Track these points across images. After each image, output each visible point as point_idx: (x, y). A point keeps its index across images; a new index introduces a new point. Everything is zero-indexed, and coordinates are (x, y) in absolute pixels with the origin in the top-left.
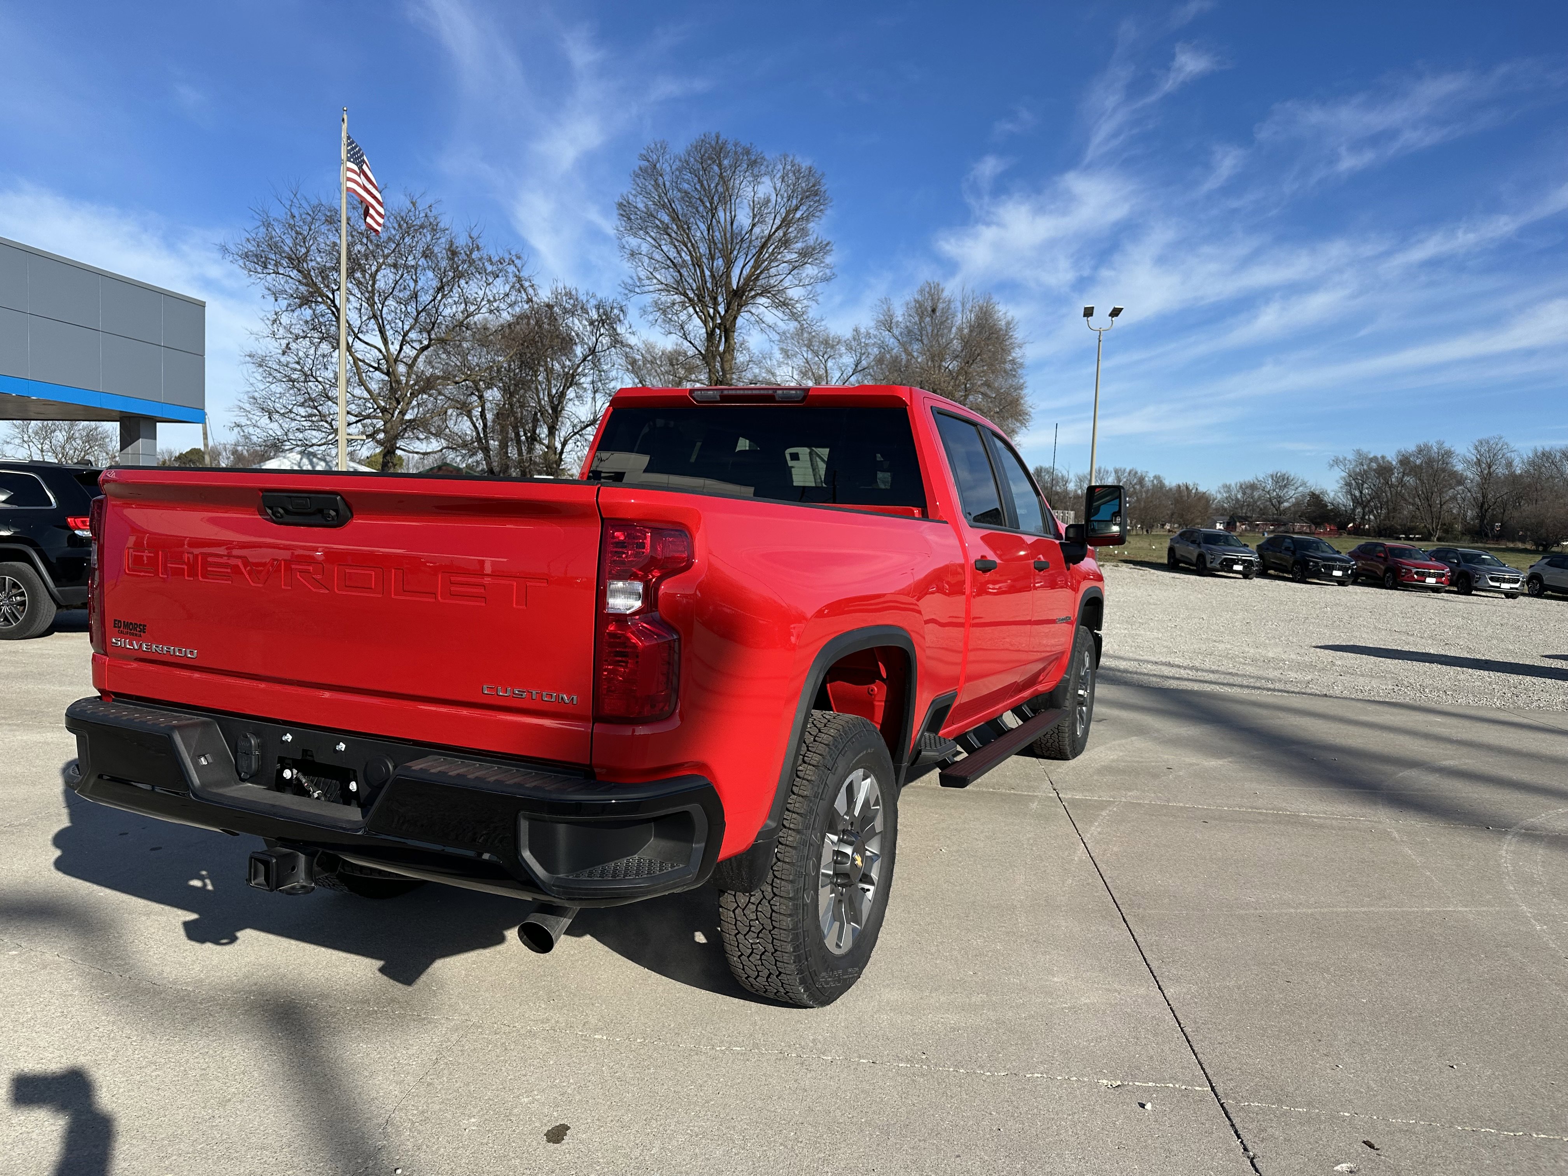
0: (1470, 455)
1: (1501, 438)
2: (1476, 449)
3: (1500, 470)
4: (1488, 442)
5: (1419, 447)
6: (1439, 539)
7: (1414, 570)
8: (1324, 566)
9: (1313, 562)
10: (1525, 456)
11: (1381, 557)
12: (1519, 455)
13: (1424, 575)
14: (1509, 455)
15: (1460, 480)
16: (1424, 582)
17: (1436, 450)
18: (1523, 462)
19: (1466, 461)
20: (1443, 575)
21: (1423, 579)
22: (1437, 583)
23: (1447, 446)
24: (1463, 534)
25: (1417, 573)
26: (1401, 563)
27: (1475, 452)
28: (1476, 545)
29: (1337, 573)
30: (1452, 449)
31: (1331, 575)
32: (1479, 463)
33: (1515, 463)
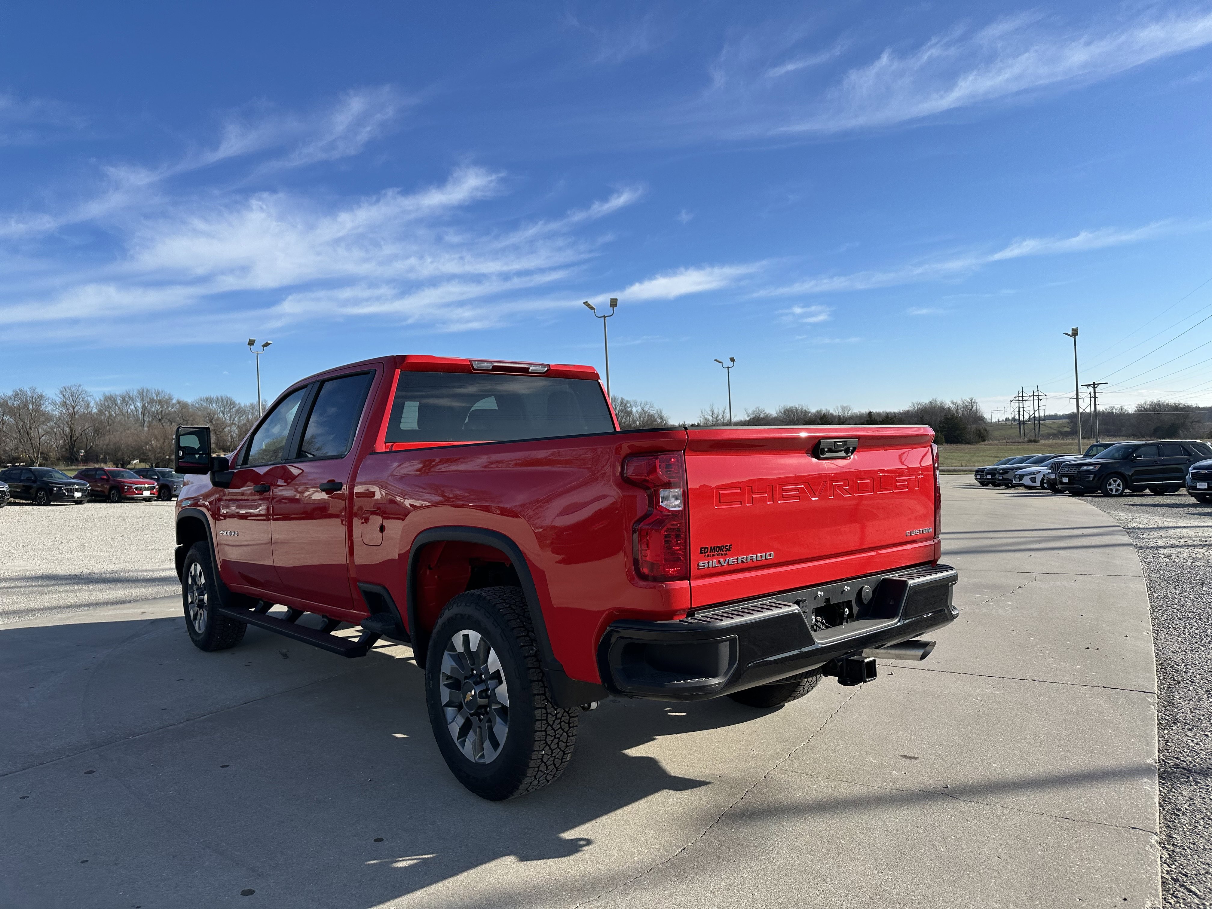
0: (58, 399)
1: (80, 386)
2: (62, 393)
3: (81, 409)
4: (70, 389)
5: (15, 392)
6: (40, 465)
7: (134, 487)
8: (67, 490)
9: (56, 487)
10: (98, 399)
11: (104, 479)
12: (93, 399)
13: (141, 490)
14: (86, 399)
15: (48, 418)
16: (142, 494)
17: (30, 395)
18: (97, 403)
19: (54, 404)
20: (154, 488)
21: (141, 492)
22: (151, 494)
23: (39, 391)
24: (59, 459)
25: (136, 488)
26: (123, 482)
27: (61, 396)
28: (71, 468)
29: (78, 495)
30: (44, 394)
31: (73, 497)
32: (64, 404)
33: (92, 405)
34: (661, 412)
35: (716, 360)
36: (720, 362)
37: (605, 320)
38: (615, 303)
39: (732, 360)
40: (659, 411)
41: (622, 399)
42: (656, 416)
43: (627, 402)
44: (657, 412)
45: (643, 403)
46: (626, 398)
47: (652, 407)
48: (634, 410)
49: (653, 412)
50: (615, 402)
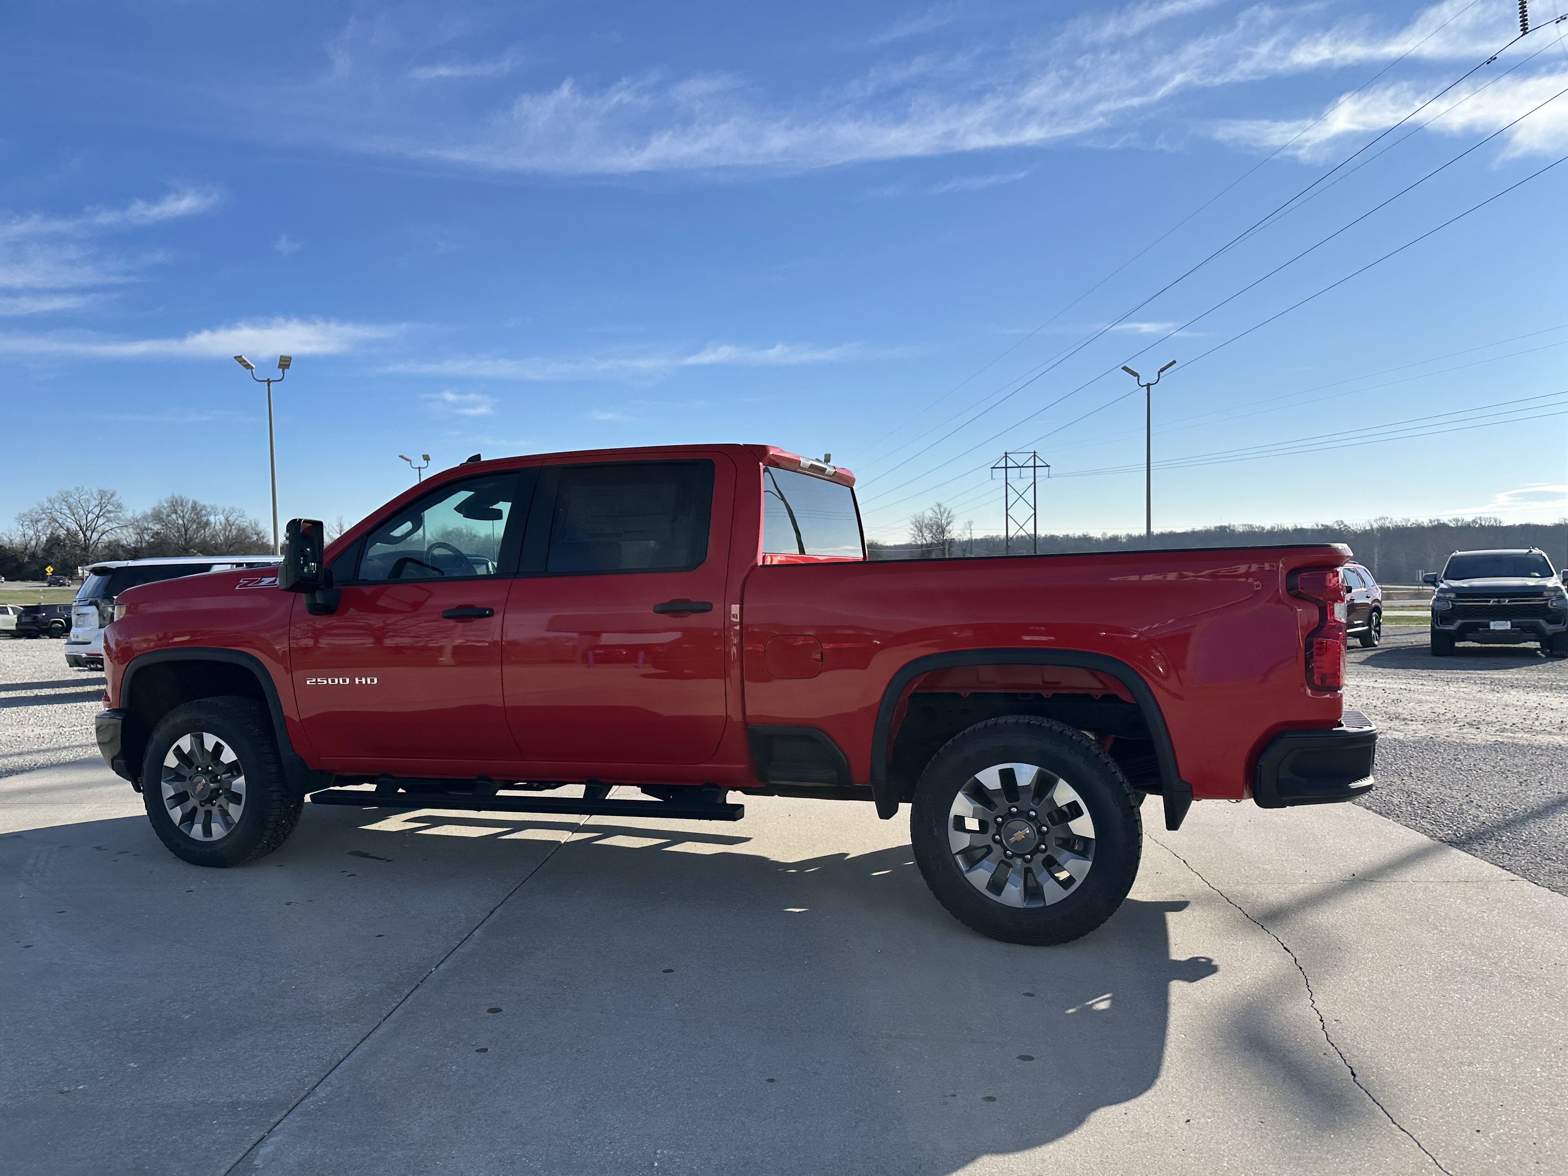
34: (257, 525)
35: (401, 457)
36: (407, 460)
37: (269, 386)
38: (288, 363)
39: (426, 458)
40: (253, 522)
41: (195, 503)
42: (249, 530)
43: (204, 507)
44: (251, 524)
45: (227, 509)
46: (202, 502)
47: (241, 517)
48: (212, 519)
49: (244, 523)
50: (182, 505)
